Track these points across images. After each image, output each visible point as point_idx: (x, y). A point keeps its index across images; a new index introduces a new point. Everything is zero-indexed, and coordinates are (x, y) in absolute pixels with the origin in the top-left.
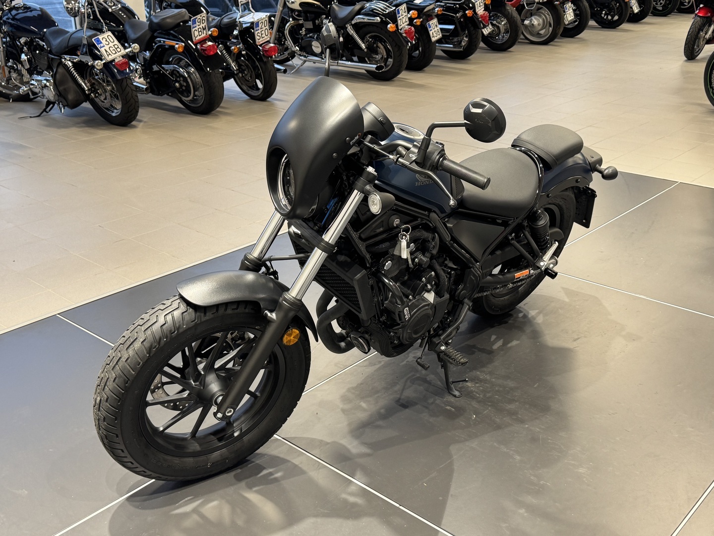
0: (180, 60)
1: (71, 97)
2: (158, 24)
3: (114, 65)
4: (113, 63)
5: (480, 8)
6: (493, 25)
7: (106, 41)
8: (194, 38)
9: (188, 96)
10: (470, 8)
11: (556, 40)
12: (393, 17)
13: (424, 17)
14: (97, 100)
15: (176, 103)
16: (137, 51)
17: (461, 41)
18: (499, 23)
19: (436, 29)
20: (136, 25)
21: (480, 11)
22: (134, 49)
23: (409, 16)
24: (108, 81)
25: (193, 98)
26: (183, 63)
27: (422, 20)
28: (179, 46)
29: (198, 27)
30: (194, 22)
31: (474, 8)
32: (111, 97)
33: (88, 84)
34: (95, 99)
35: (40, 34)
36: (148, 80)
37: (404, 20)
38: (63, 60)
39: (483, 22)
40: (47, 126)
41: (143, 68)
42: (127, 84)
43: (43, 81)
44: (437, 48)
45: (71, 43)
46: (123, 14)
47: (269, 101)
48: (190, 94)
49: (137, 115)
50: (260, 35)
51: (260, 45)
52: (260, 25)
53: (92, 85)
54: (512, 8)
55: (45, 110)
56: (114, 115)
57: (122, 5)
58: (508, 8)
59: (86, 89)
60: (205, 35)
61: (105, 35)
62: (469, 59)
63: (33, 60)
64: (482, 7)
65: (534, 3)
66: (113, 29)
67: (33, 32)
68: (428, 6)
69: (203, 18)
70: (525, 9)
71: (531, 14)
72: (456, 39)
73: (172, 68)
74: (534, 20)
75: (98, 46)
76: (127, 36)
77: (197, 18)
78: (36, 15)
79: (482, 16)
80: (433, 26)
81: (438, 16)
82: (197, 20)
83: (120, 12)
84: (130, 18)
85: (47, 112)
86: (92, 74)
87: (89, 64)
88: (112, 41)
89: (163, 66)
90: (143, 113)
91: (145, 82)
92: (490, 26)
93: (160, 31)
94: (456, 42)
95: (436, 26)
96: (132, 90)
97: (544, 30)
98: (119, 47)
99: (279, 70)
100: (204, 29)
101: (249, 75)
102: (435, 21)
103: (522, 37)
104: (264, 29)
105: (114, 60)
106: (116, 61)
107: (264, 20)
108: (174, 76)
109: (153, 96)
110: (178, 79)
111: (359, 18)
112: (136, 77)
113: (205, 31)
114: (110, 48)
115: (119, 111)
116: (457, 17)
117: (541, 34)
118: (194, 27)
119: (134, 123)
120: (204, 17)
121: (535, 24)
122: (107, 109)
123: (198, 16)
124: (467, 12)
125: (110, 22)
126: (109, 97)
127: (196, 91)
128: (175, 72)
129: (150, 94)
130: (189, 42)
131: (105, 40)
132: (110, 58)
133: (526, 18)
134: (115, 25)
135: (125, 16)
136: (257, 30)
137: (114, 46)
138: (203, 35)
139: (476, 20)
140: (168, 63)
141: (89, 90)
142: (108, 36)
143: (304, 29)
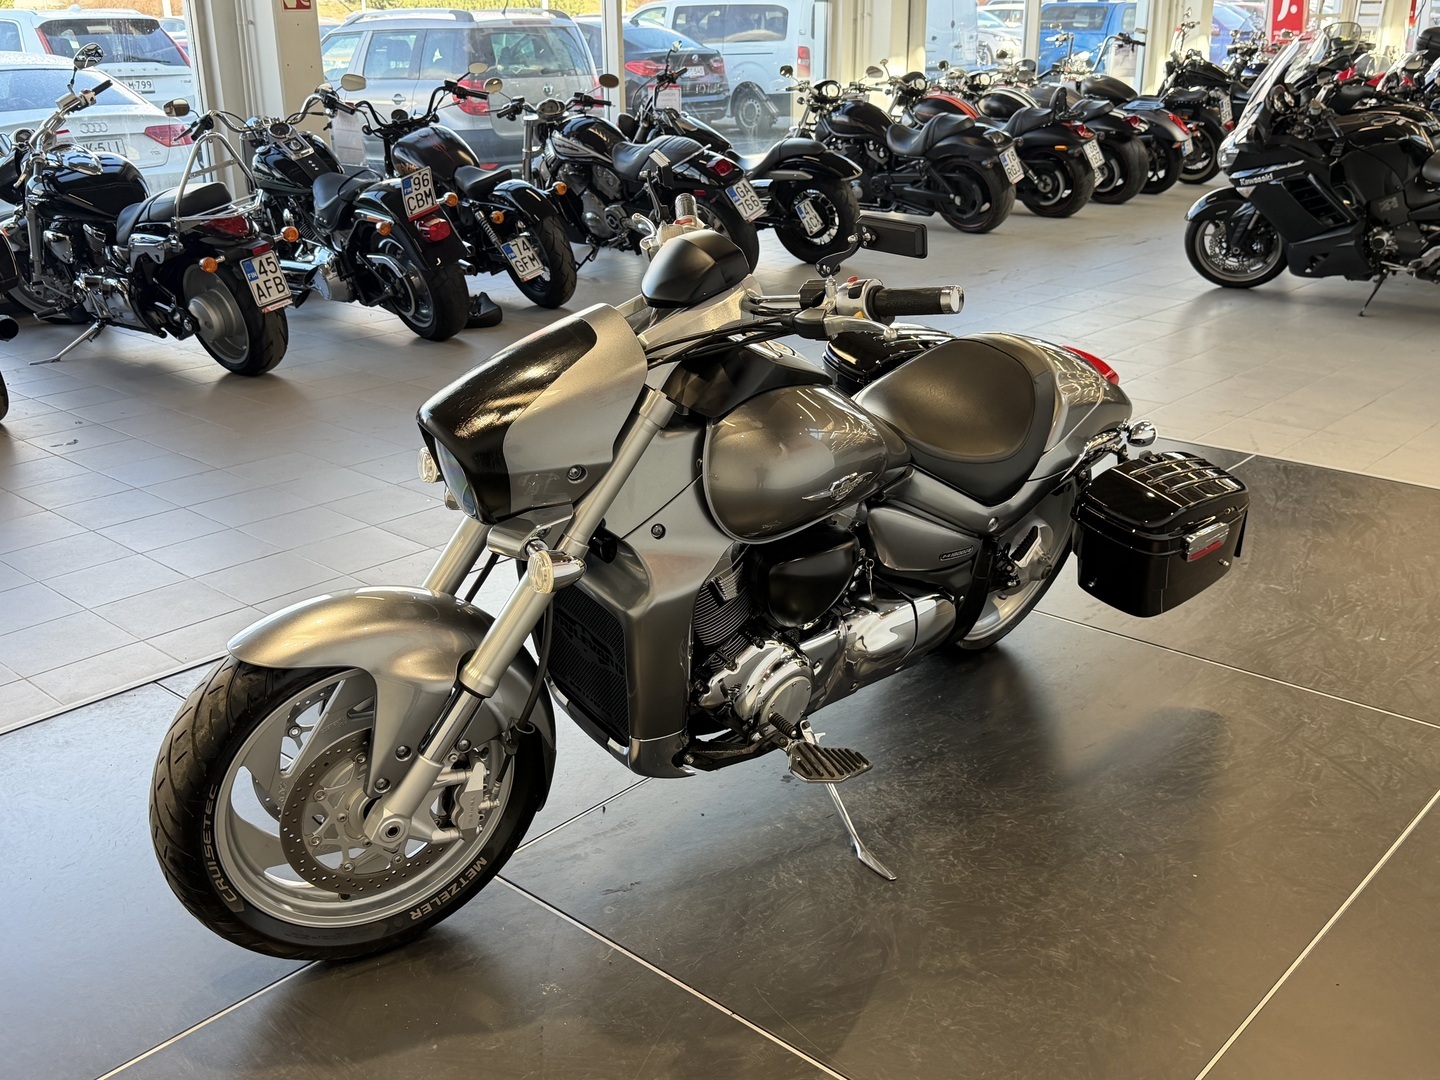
8: (408, 212)
9: (410, 309)
28: (383, 225)
30: (408, 185)
46: (312, 165)
57: (317, 148)
60: (430, 205)
69: (425, 177)
73: (380, 261)
82: (412, 180)
83: (310, 161)
89: (368, 256)
100: (427, 196)
118: (407, 193)
120: (427, 174)
123: (415, 174)
128: (385, 268)
138: (426, 207)
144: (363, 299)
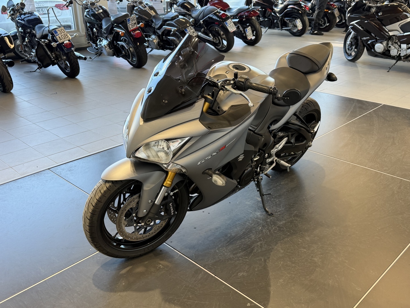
8: (129, 29)
28: (121, 32)
33: (54, 55)
42: (71, 55)
46: (102, 15)
56: (67, 71)
57: (103, 10)
59: (52, 57)
60: (136, 27)
69: (134, 18)
73: (121, 44)
82: (130, 19)
89: (118, 42)
100: (135, 24)
105: (63, 43)
118: (129, 23)
122: (64, 68)
132: (61, 41)
137: (64, 35)
142: (61, 29)
144: (117, 55)
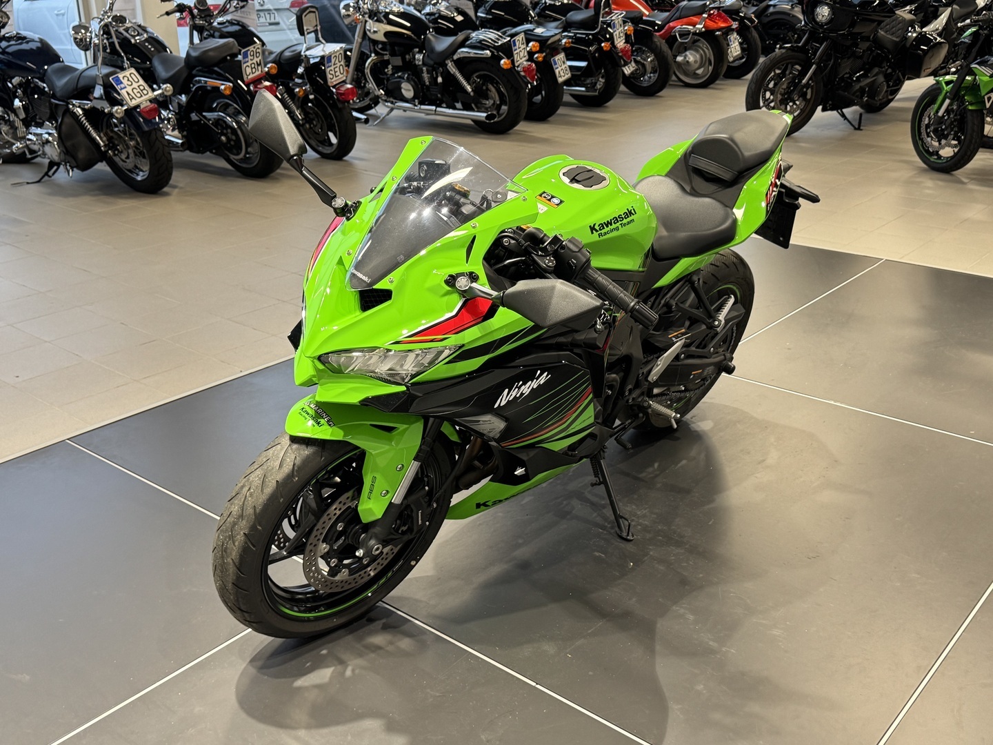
0: (227, 106)
1: (81, 155)
2: (197, 58)
3: (139, 113)
4: (138, 110)
5: (619, 40)
6: (636, 62)
7: (128, 80)
8: (245, 77)
9: (238, 154)
10: (607, 40)
11: (717, 82)
12: (507, 50)
13: (548, 51)
14: (117, 159)
15: (222, 163)
16: (170, 93)
17: (596, 83)
18: (645, 60)
19: (563, 67)
20: (169, 61)
21: (620, 43)
22: (166, 90)
23: (528, 49)
24: (131, 134)
25: (245, 156)
26: (230, 110)
27: (544, 54)
28: (225, 86)
29: (250, 62)
30: (245, 56)
31: (611, 39)
32: (136, 155)
33: (105, 139)
34: (114, 158)
35: (40, 73)
36: (185, 133)
37: (522, 54)
38: (71, 106)
39: (625, 58)
40: (50, 194)
41: (178, 117)
42: (157, 138)
43: (44, 135)
44: (565, 91)
45: (82, 83)
46: (150, 47)
47: (345, 161)
48: (241, 150)
49: (170, 179)
50: (333, 73)
51: (334, 87)
52: (333, 60)
53: (110, 139)
54: (661, 39)
55: (46, 174)
56: (139, 178)
57: (149, 35)
58: (656, 40)
59: (102, 144)
60: (260, 72)
61: (127, 73)
62: (606, 107)
63: (30, 108)
64: (622, 38)
65: (689, 34)
66: (137, 65)
67: (29, 70)
68: (553, 36)
69: (258, 51)
70: (677, 43)
71: (684, 49)
72: (588, 81)
73: (215, 117)
74: (690, 56)
75: (118, 88)
76: (156, 76)
77: (249, 50)
78: (35, 48)
79: (622, 50)
80: (559, 63)
81: (565, 50)
82: (249, 52)
83: (147, 44)
84: (159, 52)
85: (50, 177)
86: (110, 126)
87: (106, 111)
88: (136, 80)
89: (204, 114)
90: (177, 177)
91: (180, 135)
92: (633, 64)
93: (200, 68)
94: (588, 84)
95: (564, 62)
96: (163, 145)
97: (702, 69)
98: (146, 88)
99: (358, 119)
100: (258, 65)
101: (319, 126)
102: (562, 56)
103: (674, 78)
104: (338, 65)
105: (138, 106)
106: (142, 107)
107: (338, 53)
108: (219, 127)
109: (191, 154)
110: (225, 131)
111: (464, 51)
112: (168, 129)
113: (260, 68)
114: (134, 90)
115: (147, 173)
116: (591, 51)
117: (698, 74)
118: (245, 63)
119: (166, 189)
120: (258, 48)
121: (690, 61)
122: (130, 171)
123: (251, 48)
124: (603, 45)
125: (133, 57)
126: (132, 155)
127: (249, 147)
128: (220, 122)
129: (188, 152)
130: (239, 81)
131: (126, 79)
132: (133, 103)
133: (679, 53)
134: (139, 61)
135: (153, 49)
136: (329, 67)
137: (139, 86)
138: (257, 73)
139: (615, 55)
140: (212, 110)
141: (105, 146)
142: (130, 74)
143: (390, 67)
